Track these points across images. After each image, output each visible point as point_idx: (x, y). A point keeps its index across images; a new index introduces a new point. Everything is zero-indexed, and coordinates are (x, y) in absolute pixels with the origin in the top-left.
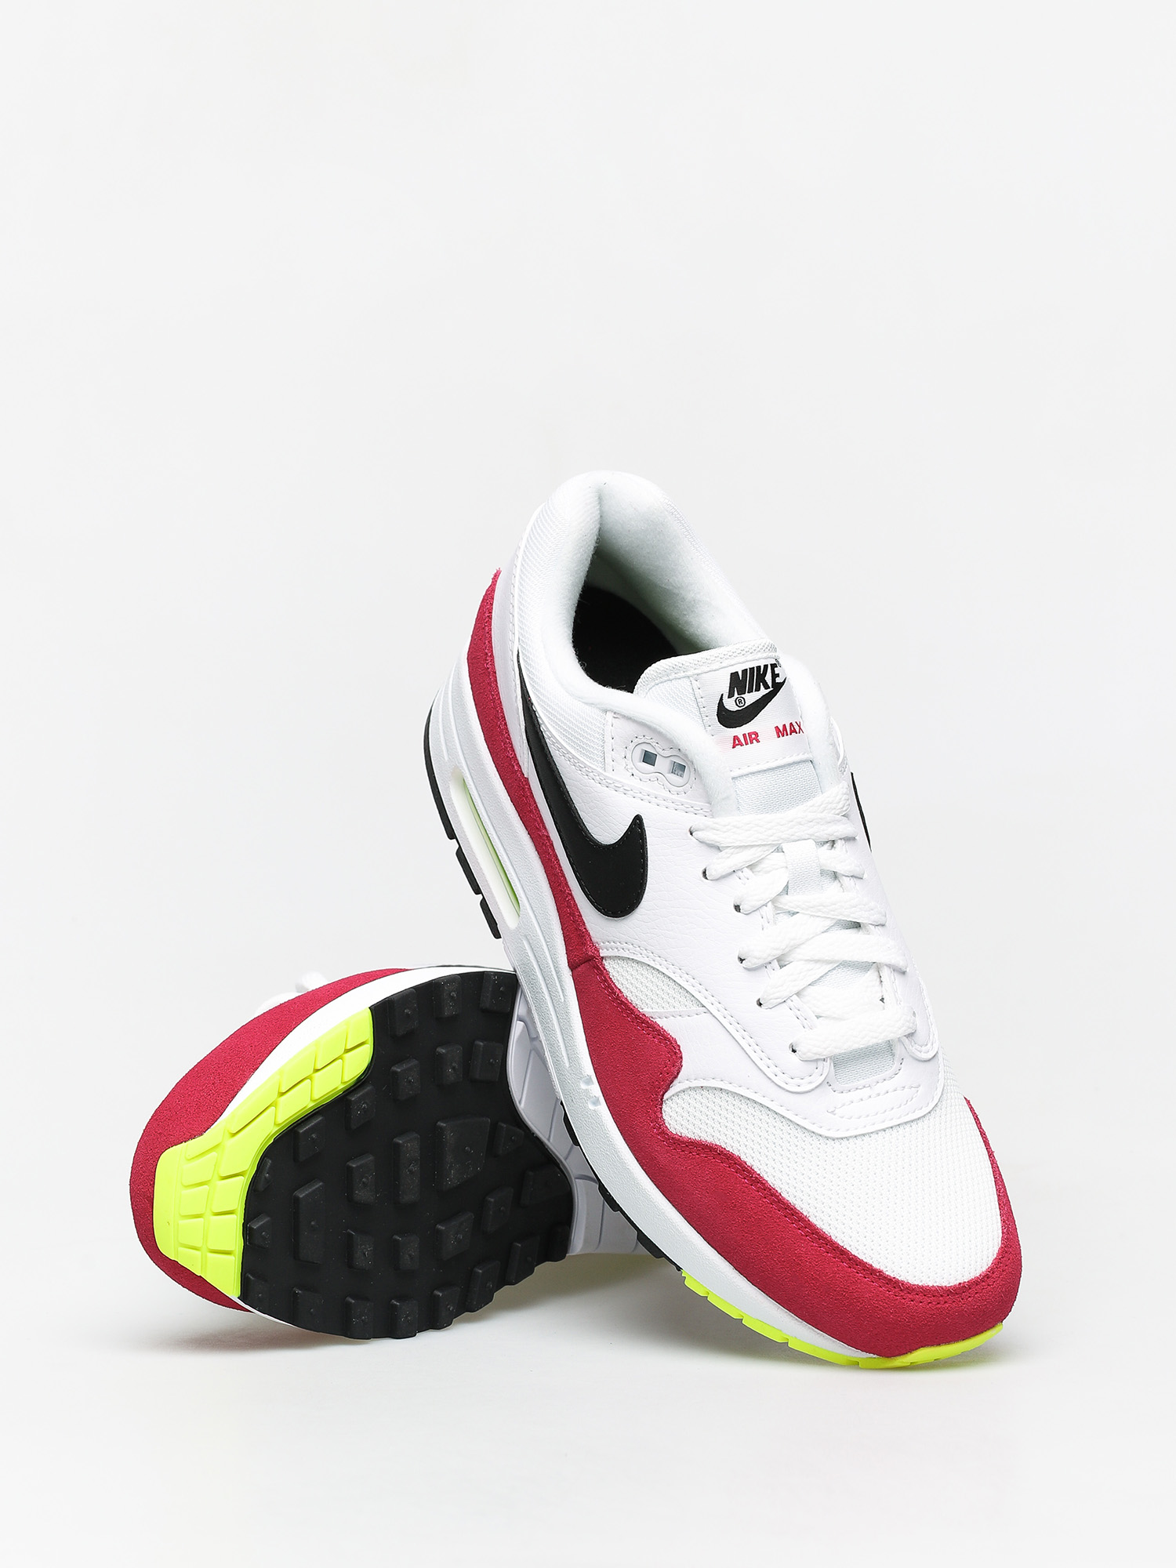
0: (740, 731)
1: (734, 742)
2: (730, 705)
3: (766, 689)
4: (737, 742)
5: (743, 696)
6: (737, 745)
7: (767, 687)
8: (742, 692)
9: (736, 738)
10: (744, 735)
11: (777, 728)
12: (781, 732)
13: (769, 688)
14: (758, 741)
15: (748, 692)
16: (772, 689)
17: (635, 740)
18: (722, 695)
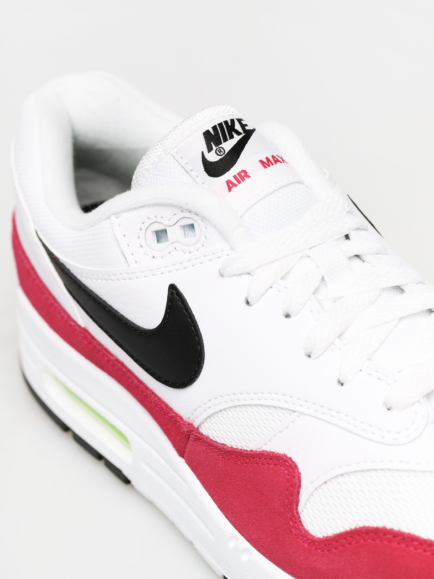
0: (229, 175)
1: (228, 186)
2: (213, 157)
3: (239, 135)
4: (231, 185)
5: (220, 146)
6: (232, 187)
7: (239, 133)
8: (218, 143)
9: (228, 182)
10: (235, 177)
11: (261, 161)
12: (266, 163)
13: (241, 134)
14: (249, 177)
15: (224, 142)
16: (244, 134)
17: (144, 227)
18: (203, 152)
